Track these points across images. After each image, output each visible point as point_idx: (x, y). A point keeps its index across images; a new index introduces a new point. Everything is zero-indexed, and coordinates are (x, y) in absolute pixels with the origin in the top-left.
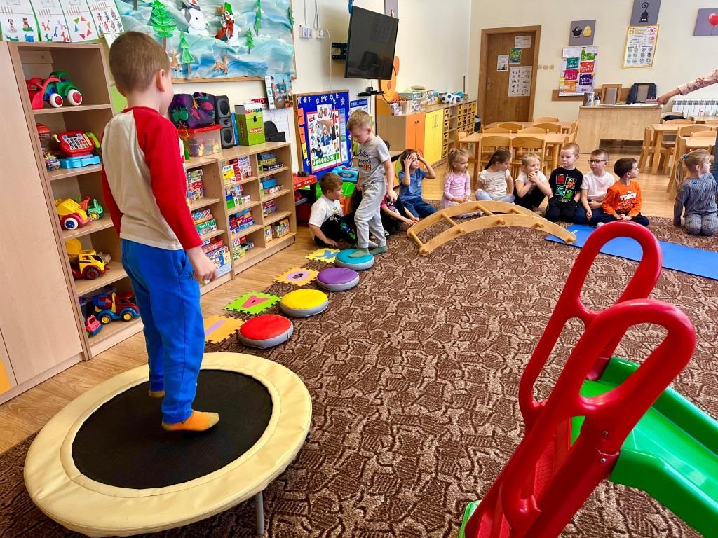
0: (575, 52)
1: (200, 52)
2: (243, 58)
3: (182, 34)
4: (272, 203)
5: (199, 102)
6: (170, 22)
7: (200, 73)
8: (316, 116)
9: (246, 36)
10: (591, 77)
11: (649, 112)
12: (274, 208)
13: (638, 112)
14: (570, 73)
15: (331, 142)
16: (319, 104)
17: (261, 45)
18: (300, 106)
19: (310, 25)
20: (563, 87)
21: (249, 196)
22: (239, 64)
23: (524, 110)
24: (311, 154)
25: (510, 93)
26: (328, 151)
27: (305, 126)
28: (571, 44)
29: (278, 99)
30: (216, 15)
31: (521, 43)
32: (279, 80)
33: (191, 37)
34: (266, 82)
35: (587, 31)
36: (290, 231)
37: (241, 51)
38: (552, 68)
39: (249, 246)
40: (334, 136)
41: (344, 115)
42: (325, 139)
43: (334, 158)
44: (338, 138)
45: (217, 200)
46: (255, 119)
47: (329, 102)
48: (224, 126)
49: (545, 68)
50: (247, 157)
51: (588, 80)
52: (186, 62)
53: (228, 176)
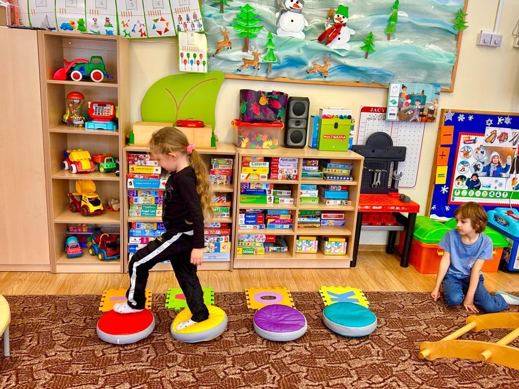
3: (270, 35)
6: (257, 24)
8: (481, 140)
12: (341, 223)
15: (504, 175)
16: (491, 126)
18: (448, 123)
24: (454, 182)
26: (495, 185)
27: (454, 147)
32: (415, 90)
34: (392, 90)
39: (280, 249)
42: (493, 169)
46: (336, 126)
50: (294, 160)
52: (268, 61)
53: (257, 172)
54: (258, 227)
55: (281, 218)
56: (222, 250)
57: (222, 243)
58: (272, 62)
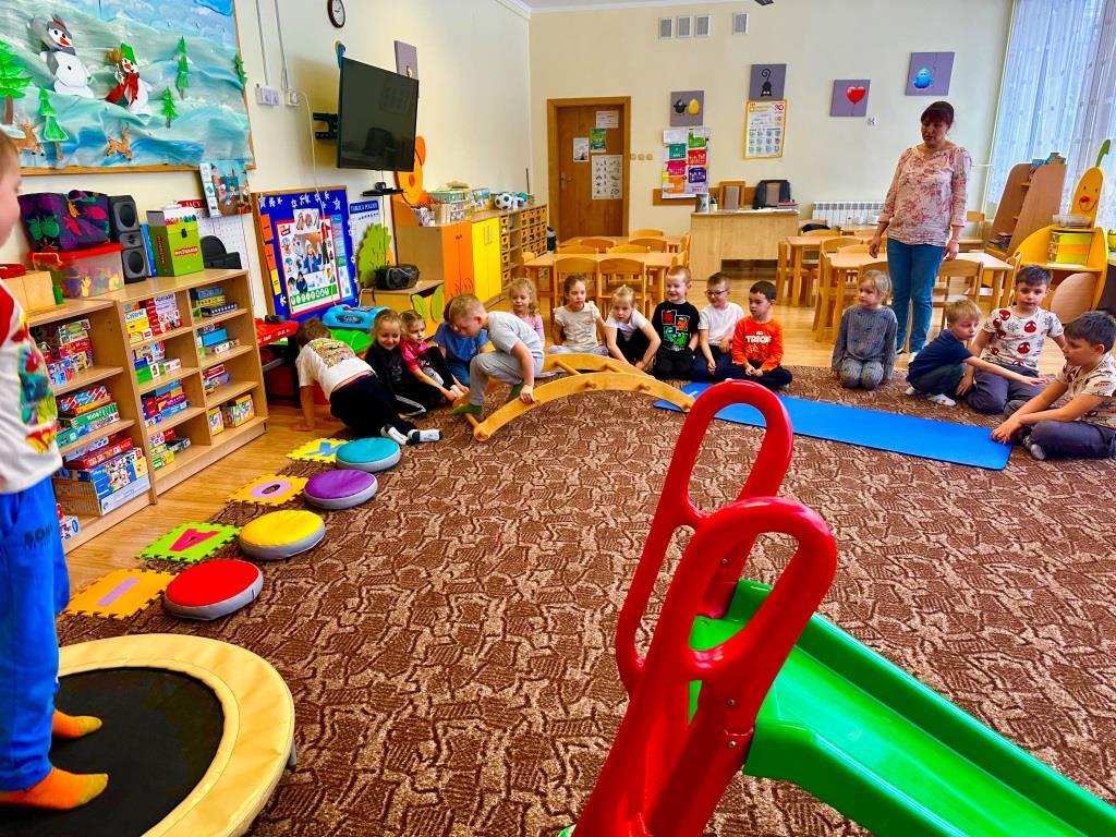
0: (679, 136)
1: (76, 124)
2: (159, 134)
3: (43, 94)
4: (221, 369)
5: (79, 206)
6: (20, 74)
7: (79, 159)
8: (293, 226)
9: (163, 99)
10: (703, 171)
11: (783, 220)
12: (226, 377)
13: (767, 219)
14: (675, 166)
15: (320, 267)
16: (298, 208)
17: (189, 115)
18: (264, 211)
19: (274, 85)
20: (667, 185)
21: (178, 360)
22: (150, 145)
23: (614, 218)
24: (288, 288)
25: (594, 195)
26: (317, 282)
27: (275, 242)
28: (674, 124)
29: (224, 201)
30: (105, 64)
31: (605, 121)
32: (226, 170)
33: (60, 99)
34: (203, 173)
35: (693, 106)
36: (256, 415)
37: (154, 124)
38: (650, 157)
39: (182, 445)
40: (326, 257)
41: (340, 225)
42: (311, 262)
43: (327, 293)
44: (333, 262)
45: (118, 370)
46: (184, 234)
47: (313, 205)
48: (129, 245)
49: (641, 158)
50: (171, 296)
51: (700, 175)
52: (52, 140)
53: (137, 329)
54: (154, 420)
55: (173, 396)
56: (138, 474)
57: (135, 463)
58: (59, 139)
